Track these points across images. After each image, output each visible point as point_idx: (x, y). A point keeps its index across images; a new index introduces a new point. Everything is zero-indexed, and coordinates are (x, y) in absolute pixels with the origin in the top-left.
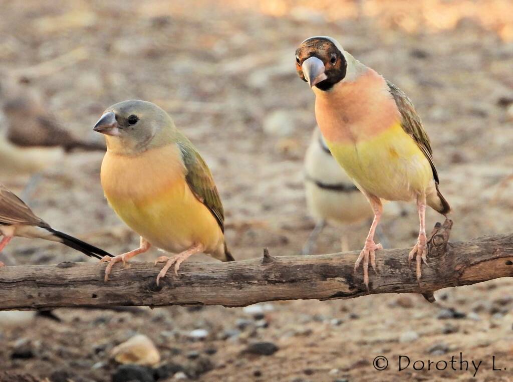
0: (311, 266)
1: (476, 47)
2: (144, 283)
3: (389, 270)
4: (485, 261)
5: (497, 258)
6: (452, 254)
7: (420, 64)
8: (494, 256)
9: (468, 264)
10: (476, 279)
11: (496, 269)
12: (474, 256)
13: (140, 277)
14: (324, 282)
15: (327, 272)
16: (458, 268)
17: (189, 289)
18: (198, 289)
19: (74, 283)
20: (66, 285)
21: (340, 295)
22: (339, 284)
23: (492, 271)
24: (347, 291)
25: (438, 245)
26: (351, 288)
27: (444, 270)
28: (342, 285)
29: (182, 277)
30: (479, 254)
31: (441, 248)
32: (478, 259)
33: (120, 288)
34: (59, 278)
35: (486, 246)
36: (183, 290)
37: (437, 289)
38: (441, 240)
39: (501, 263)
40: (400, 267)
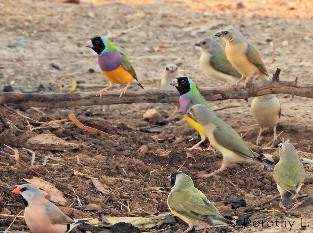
0: (210, 90)
1: (260, 24)
2: (159, 96)
3: (234, 92)
4: (264, 89)
5: (267, 88)
6: (253, 87)
7: (242, 29)
8: (266, 87)
9: (259, 90)
10: (261, 94)
11: (267, 91)
12: (260, 87)
13: (158, 94)
14: (214, 96)
15: (215, 92)
16: (255, 91)
17: (173, 97)
18: (176, 97)
19: (138, 95)
20: (135, 96)
21: (219, 99)
22: (219, 96)
23: (266, 92)
24: (221, 98)
25: (249, 84)
26: (223, 97)
27: (251, 91)
28: (220, 96)
29: (171, 94)
30: (262, 87)
31: (250, 85)
32: (261, 88)
33: (153, 97)
34: (134, 94)
35: (264, 84)
36: (171, 97)
37: (249, 97)
38: (250, 83)
39: (269, 90)
40: (238, 91)
